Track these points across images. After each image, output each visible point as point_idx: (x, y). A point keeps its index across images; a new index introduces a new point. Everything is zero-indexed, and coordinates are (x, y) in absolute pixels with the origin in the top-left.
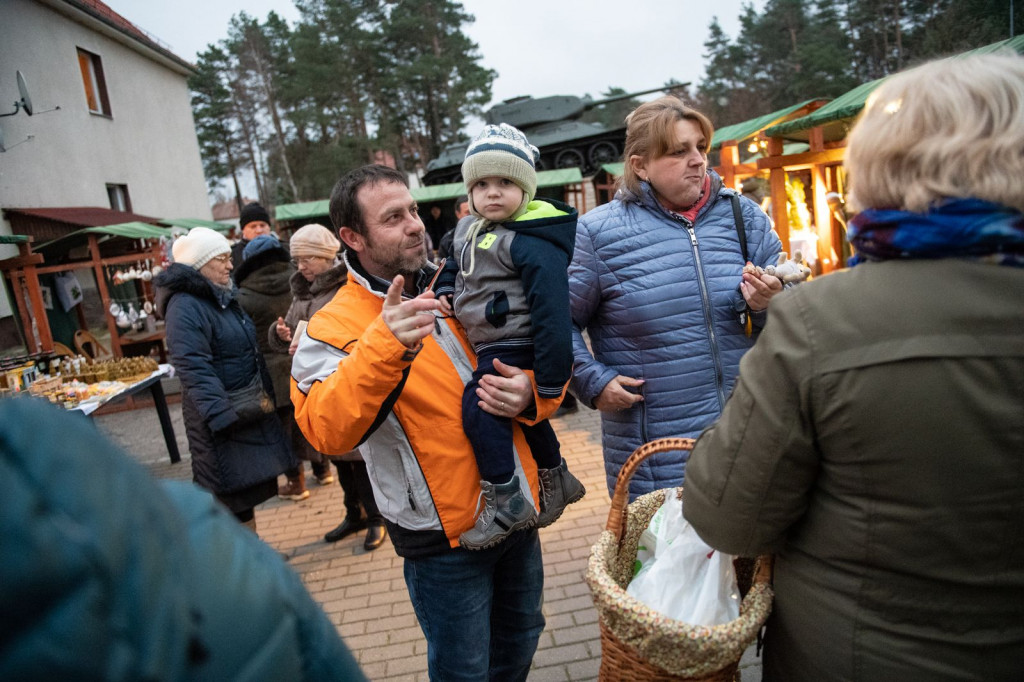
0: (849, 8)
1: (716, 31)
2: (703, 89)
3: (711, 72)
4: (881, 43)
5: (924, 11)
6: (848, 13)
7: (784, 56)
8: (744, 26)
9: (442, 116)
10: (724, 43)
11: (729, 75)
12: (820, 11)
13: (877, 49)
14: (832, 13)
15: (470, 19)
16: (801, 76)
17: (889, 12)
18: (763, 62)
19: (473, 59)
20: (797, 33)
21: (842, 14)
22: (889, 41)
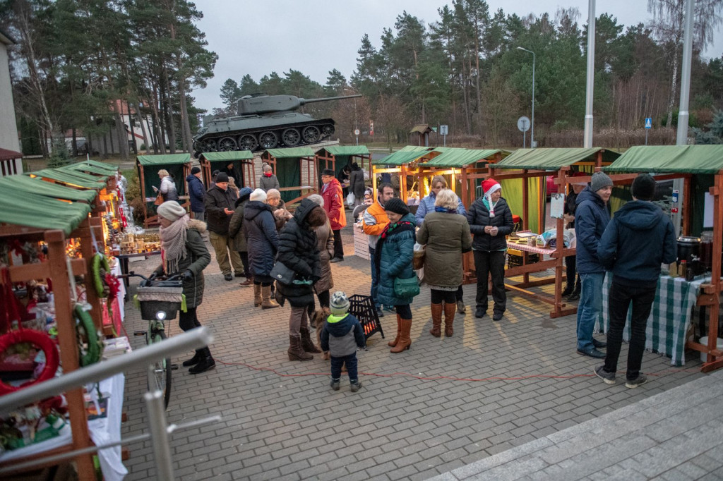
0: (449, 42)
1: (366, 43)
2: (355, 79)
3: (362, 69)
4: (467, 65)
5: (493, 49)
6: (448, 45)
7: (410, 68)
8: (385, 43)
9: (170, 79)
10: (371, 52)
11: (373, 73)
12: (432, 41)
13: (465, 69)
14: (440, 44)
15: (200, 15)
16: (420, 82)
17: (473, 47)
18: (395, 67)
19: (199, 43)
20: (417, 54)
21: (445, 45)
22: (472, 65)
